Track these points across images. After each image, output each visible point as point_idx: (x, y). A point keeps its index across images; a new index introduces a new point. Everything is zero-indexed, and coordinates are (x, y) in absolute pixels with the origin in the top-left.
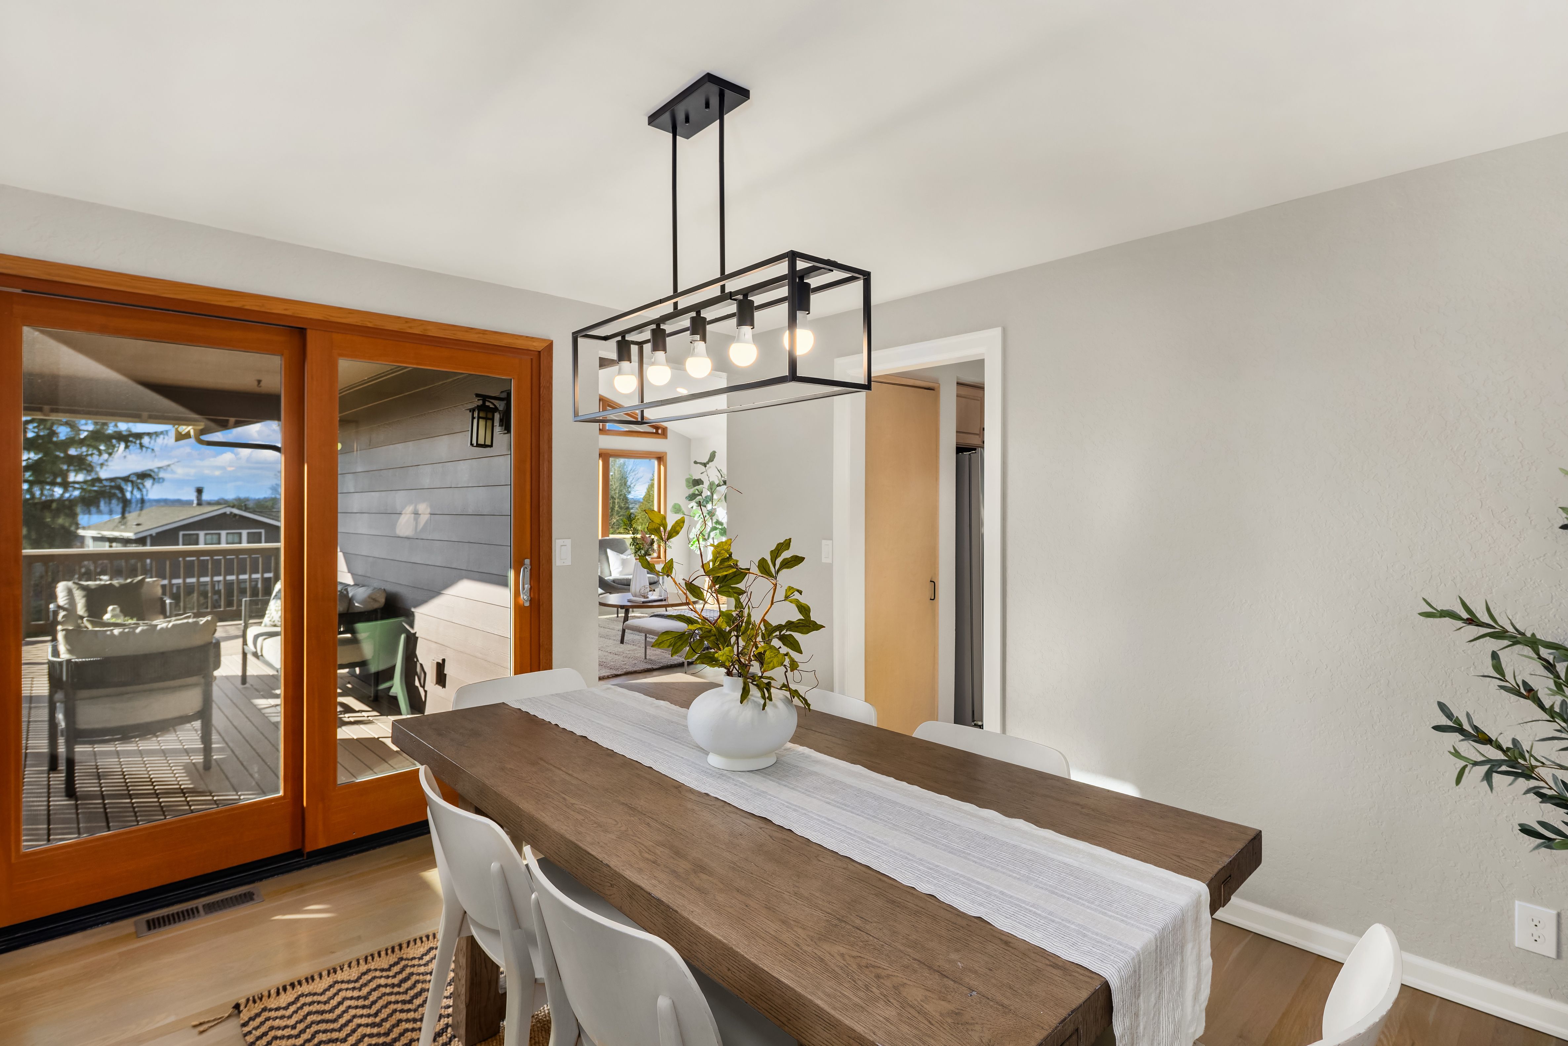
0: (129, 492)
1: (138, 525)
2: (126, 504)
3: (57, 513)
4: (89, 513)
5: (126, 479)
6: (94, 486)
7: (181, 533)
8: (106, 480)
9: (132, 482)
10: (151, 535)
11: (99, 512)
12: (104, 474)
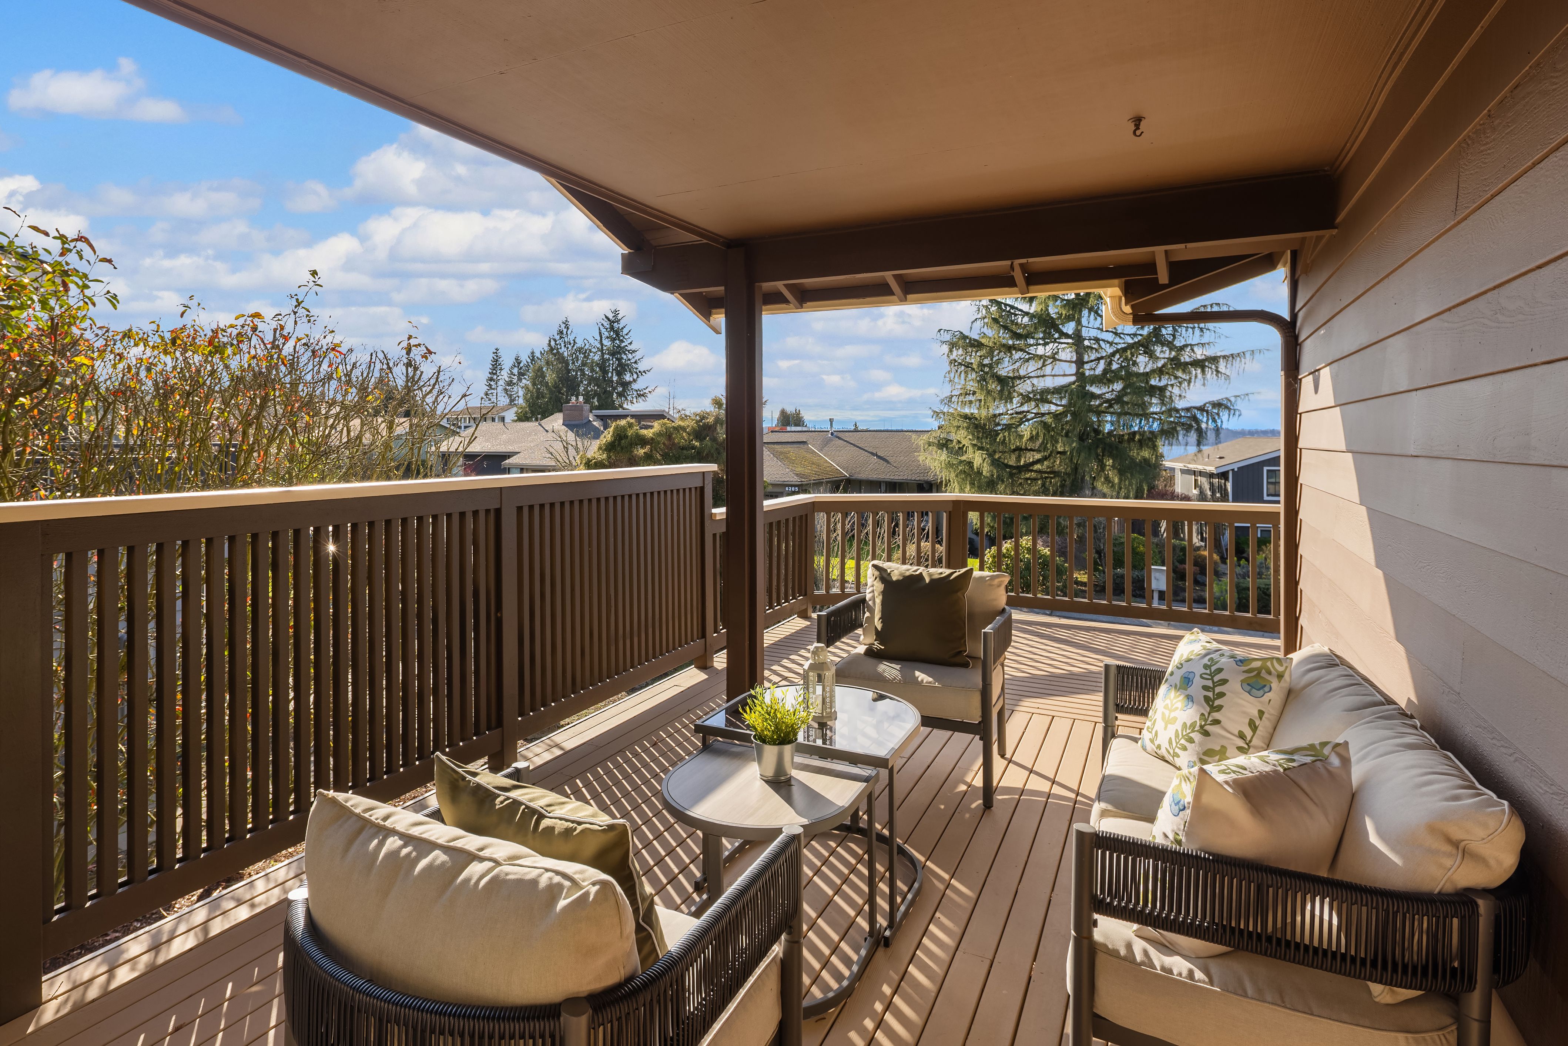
0: (1206, 423)
1: (1220, 458)
2: (1201, 435)
3: (1141, 444)
4: (1171, 444)
5: (1201, 409)
6: (1171, 416)
7: (1265, 469)
8: (1183, 409)
9: (1207, 412)
10: (1233, 470)
11: (1179, 444)
12: (1180, 404)
